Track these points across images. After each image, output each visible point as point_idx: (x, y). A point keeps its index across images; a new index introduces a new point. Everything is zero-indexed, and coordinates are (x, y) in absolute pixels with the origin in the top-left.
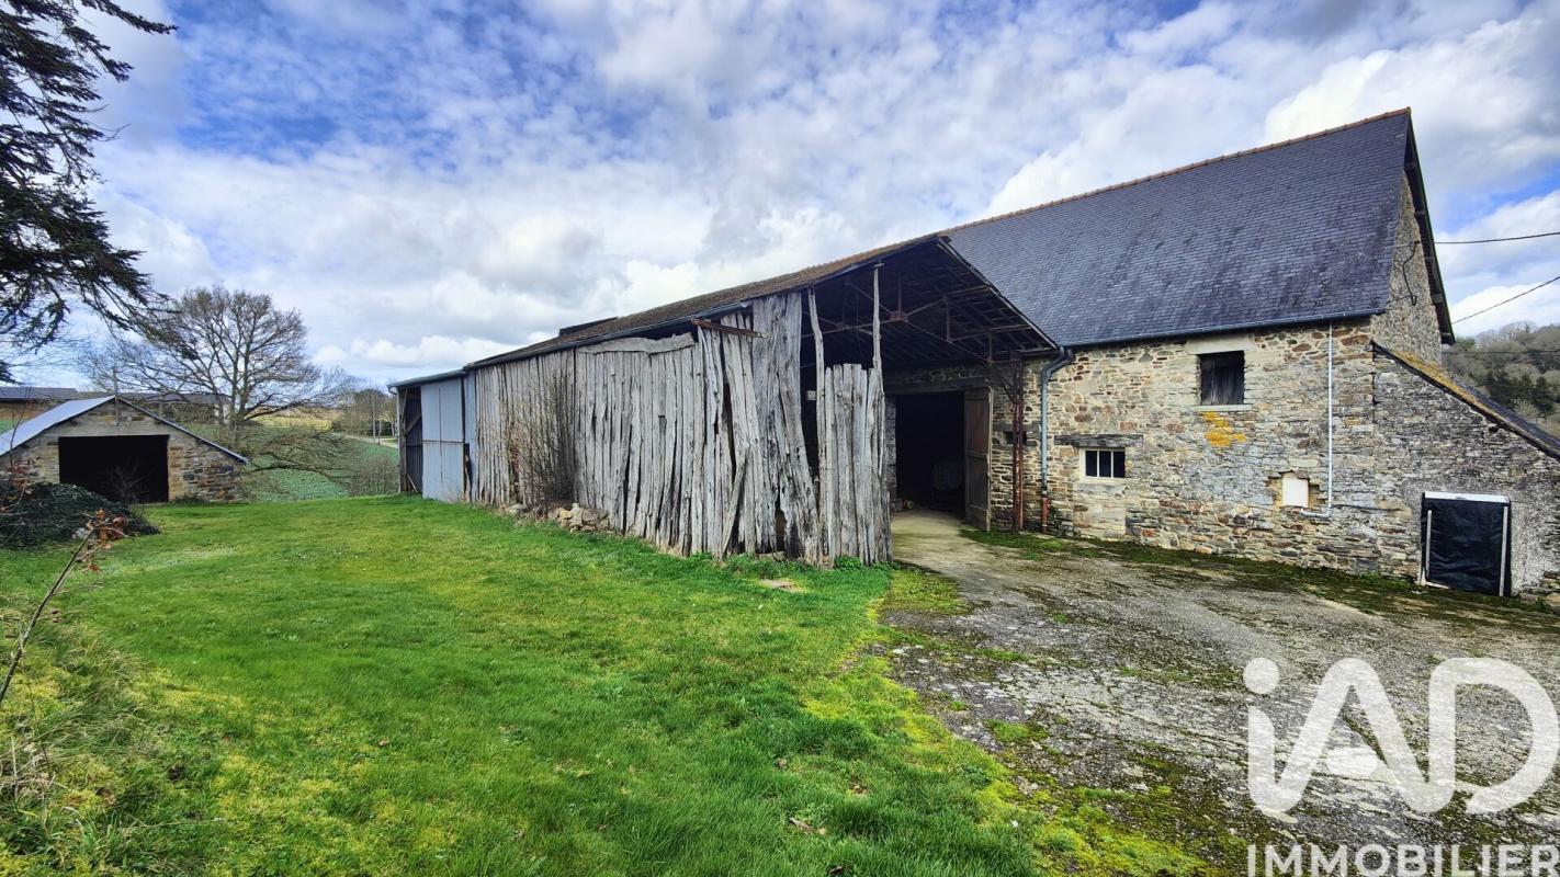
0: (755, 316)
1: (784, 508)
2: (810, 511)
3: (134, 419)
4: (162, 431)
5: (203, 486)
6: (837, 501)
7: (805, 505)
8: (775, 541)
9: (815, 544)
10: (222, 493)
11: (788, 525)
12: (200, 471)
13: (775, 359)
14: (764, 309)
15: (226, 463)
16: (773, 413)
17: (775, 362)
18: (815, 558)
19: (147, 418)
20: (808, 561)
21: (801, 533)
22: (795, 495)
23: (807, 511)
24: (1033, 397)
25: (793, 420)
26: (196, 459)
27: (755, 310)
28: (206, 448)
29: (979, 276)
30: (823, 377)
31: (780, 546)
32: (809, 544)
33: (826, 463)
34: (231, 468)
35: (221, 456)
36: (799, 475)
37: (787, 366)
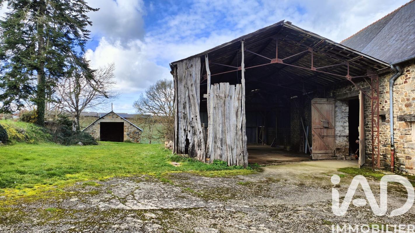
0: (178, 68)
1: (188, 138)
2: (200, 140)
3: (116, 117)
4: (122, 121)
5: (131, 137)
6: (215, 137)
7: (199, 137)
8: (184, 149)
9: (202, 153)
10: (136, 140)
11: (191, 144)
12: (130, 133)
13: (186, 83)
14: (182, 65)
15: (137, 131)
16: (186, 102)
17: (186, 84)
18: (201, 158)
19: (119, 117)
20: (198, 159)
21: (196, 148)
22: (194, 134)
23: (199, 140)
24: (388, 95)
25: (195, 105)
26: (130, 129)
27: (178, 65)
28: (132, 126)
29: (318, 37)
30: (211, 89)
31: (186, 151)
32: (200, 153)
33: (211, 122)
34: (138, 133)
35: (136, 129)
36: (196, 125)
37: (192, 85)
